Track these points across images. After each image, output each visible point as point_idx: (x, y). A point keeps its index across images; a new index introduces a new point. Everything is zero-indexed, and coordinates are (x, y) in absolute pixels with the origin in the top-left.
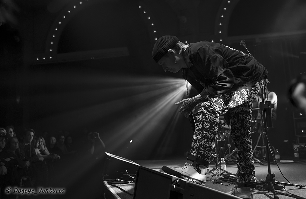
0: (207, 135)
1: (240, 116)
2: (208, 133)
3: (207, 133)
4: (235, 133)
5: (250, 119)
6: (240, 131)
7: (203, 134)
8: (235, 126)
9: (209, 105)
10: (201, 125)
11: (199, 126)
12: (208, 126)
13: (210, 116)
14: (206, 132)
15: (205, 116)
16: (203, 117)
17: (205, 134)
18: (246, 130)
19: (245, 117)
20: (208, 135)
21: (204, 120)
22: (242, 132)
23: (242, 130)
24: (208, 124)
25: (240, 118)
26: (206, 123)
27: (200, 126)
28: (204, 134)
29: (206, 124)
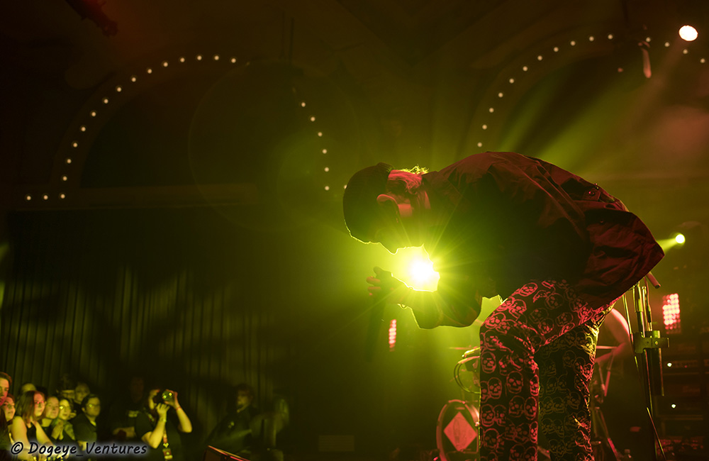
0: (520, 412)
1: (564, 359)
2: (523, 407)
3: (519, 409)
4: (550, 404)
5: (588, 372)
6: (562, 401)
7: (510, 412)
8: (551, 385)
9: (508, 328)
10: (498, 387)
11: (493, 391)
12: (520, 388)
13: (518, 359)
14: (517, 406)
15: (505, 361)
16: (501, 363)
17: (516, 410)
18: (580, 398)
19: (577, 364)
20: (523, 412)
21: (504, 373)
22: (569, 402)
23: (568, 397)
24: (518, 382)
25: (565, 365)
26: (512, 380)
27: (495, 390)
28: (512, 410)
29: (512, 384)
